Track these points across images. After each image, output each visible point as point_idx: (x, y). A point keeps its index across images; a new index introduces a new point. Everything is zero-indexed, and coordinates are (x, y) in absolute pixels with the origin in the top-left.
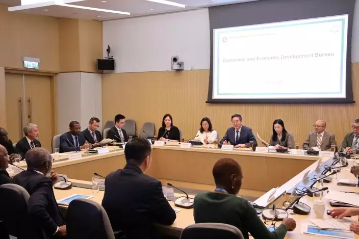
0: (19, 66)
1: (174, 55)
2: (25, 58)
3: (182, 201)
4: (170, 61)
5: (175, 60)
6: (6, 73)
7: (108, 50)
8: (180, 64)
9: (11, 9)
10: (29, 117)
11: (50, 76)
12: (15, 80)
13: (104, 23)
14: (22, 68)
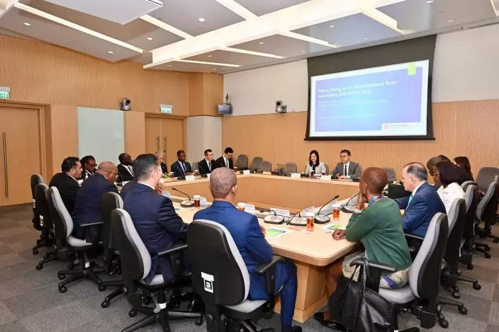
0: (157, 112)
1: (278, 100)
2: (162, 105)
3: (271, 218)
4: (275, 105)
5: (278, 104)
6: (146, 117)
7: (227, 98)
8: (284, 108)
9: (145, 67)
10: (165, 151)
11: (182, 119)
12: (154, 122)
13: (225, 75)
14: (159, 112)
